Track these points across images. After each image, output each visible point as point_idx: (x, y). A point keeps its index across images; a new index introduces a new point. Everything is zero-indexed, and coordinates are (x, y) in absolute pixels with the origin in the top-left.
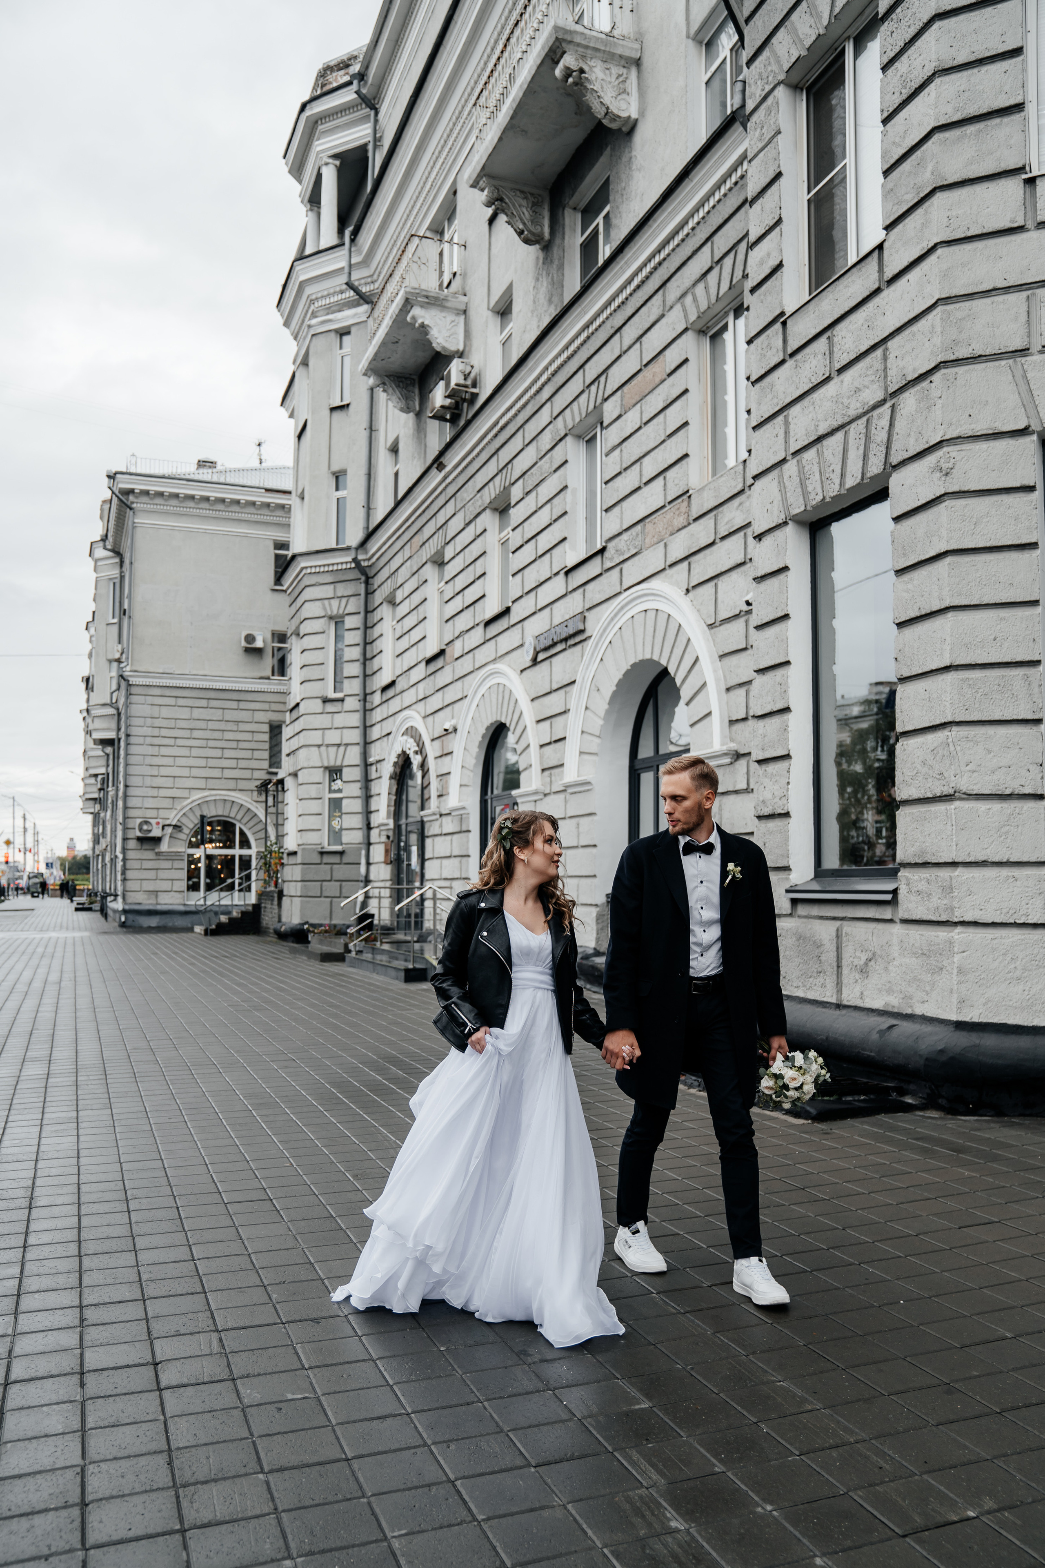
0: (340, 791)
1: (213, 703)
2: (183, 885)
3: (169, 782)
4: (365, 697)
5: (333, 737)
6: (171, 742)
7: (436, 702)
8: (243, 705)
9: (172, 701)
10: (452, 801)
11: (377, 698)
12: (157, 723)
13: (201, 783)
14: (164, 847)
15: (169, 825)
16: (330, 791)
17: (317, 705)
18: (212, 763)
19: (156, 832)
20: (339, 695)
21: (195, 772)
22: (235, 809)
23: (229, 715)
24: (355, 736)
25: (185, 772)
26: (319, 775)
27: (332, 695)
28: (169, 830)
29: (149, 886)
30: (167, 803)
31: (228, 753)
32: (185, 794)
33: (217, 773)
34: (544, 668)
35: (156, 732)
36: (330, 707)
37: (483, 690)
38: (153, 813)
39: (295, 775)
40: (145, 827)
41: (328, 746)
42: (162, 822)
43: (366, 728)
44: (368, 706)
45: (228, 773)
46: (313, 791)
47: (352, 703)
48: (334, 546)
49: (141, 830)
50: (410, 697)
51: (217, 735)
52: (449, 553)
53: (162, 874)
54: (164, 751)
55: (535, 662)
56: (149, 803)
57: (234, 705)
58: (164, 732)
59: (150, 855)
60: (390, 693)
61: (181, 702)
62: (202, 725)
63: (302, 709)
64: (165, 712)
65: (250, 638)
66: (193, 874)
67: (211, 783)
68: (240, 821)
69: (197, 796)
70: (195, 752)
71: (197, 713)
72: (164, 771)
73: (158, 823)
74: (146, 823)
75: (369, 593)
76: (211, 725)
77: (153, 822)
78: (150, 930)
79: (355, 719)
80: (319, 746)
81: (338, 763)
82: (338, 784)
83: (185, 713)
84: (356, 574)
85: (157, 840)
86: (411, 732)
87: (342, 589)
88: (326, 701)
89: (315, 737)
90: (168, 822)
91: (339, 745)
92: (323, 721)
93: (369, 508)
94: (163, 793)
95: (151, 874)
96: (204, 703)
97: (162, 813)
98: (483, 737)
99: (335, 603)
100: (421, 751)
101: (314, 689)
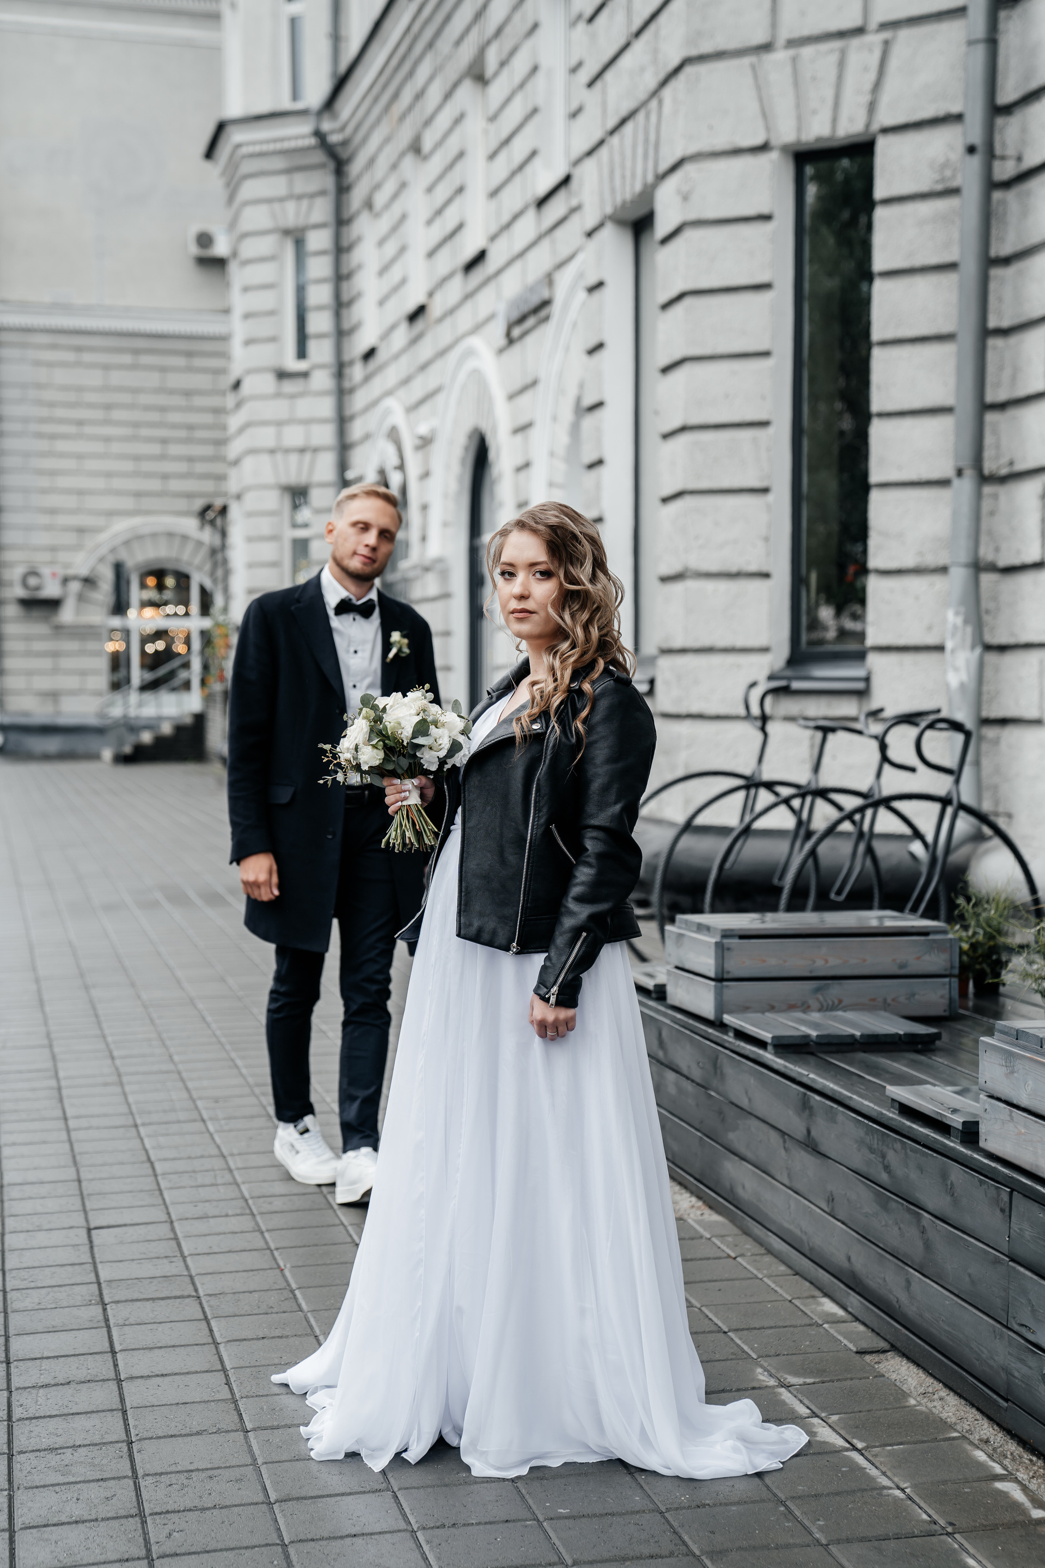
0: (306, 526)
1: (145, 359)
2: (102, 681)
3: (70, 502)
4: (340, 369)
5: (294, 436)
6: (72, 429)
7: (417, 389)
8: (198, 362)
9: (70, 356)
10: (434, 549)
11: (357, 372)
12: (48, 395)
13: (128, 503)
14: (67, 615)
15: (75, 578)
16: (295, 526)
17: (268, 383)
18: (147, 466)
19: (51, 590)
20: (301, 366)
21: (118, 483)
22: (190, 547)
23: (175, 381)
24: (326, 435)
25: (100, 483)
26: (273, 500)
27: (293, 364)
28: (75, 587)
29: (43, 683)
30: (70, 538)
31: (174, 449)
32: (100, 521)
33: (154, 485)
34: (517, 348)
35: (44, 412)
36: (289, 387)
37: (462, 376)
38: (46, 556)
39: (238, 497)
40: (33, 581)
41: (287, 451)
42: (61, 572)
43: (342, 421)
44: (347, 384)
45: (175, 485)
46: (265, 526)
47: (323, 380)
48: (286, 104)
49: (25, 584)
50: (391, 376)
51: (154, 416)
52: (427, 145)
53: (66, 663)
54: (61, 446)
55: (511, 341)
56: (42, 539)
57: (180, 361)
58: (60, 413)
59: (40, 628)
60: (373, 364)
61: (87, 357)
62: (126, 398)
63: (246, 388)
64: (60, 376)
65: (205, 240)
66: (118, 662)
67: (147, 503)
68: (199, 568)
69: (121, 526)
70: (116, 448)
71: (117, 378)
72: (63, 482)
73: (54, 575)
74: (34, 573)
75: (342, 189)
76: (144, 399)
77: (46, 571)
78: (47, 757)
79: (326, 407)
80: (272, 452)
81: (303, 480)
82: (305, 514)
83: (94, 378)
84: (319, 157)
85: (53, 604)
86: (394, 435)
87: (306, 183)
88: (282, 375)
89: (266, 437)
90: (71, 572)
91: (302, 451)
92: (277, 409)
93: (336, 38)
94: (62, 520)
95: (46, 663)
96: (127, 359)
97: (63, 556)
98: (467, 449)
99: (291, 207)
100: (401, 467)
101: (265, 355)
